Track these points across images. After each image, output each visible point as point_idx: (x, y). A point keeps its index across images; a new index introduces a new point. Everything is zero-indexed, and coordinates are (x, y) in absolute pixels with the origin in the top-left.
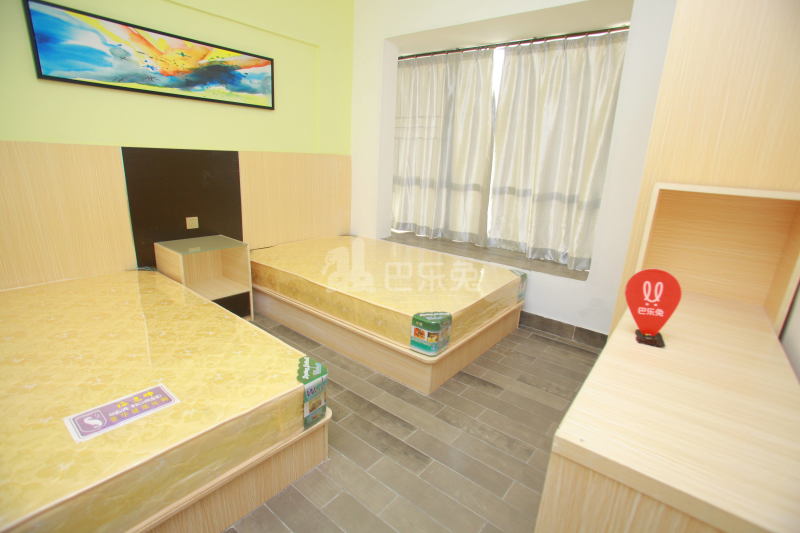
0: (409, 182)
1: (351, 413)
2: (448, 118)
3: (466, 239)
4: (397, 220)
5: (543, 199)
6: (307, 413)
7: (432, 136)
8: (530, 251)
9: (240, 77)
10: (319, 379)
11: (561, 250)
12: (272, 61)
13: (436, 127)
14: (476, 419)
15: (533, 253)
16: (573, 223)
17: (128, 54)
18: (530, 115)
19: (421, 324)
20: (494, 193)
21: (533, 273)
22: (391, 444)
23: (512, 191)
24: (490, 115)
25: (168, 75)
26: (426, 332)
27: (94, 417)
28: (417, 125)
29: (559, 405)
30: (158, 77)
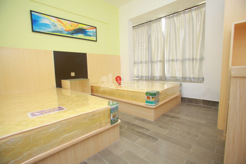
0: (138, 63)
1: (126, 127)
2: (149, 41)
3: (158, 78)
4: (135, 75)
5: (183, 61)
6: (112, 118)
7: (145, 47)
9: (87, 32)
10: (116, 105)
11: (192, 76)
12: (96, 28)
13: (146, 45)
14: (173, 127)
15: (182, 79)
16: (195, 67)
17: (56, 25)
18: (175, 35)
19: (149, 94)
20: (166, 61)
21: (184, 83)
22: (143, 135)
23: (172, 60)
24: (162, 38)
25: (67, 31)
26: (151, 97)
27: (37, 113)
28: (140, 45)
29: (203, 122)
30: (64, 31)
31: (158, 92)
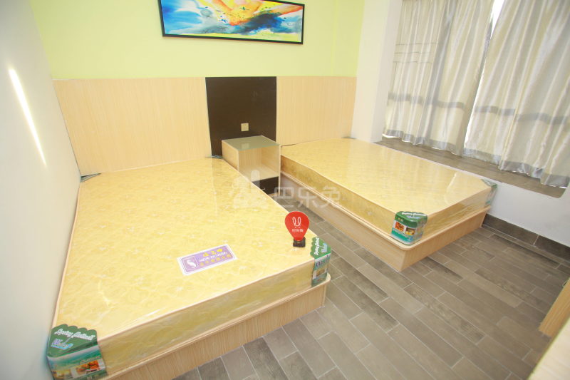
0: (400, 99)
1: (342, 275)
2: (443, 44)
3: (443, 148)
4: (387, 128)
5: (526, 119)
6: (314, 277)
7: (426, 60)
8: (503, 164)
9: (281, 21)
10: (325, 256)
11: (536, 165)
12: (303, 6)
13: (430, 52)
14: (436, 298)
15: (505, 166)
19: (402, 220)
20: (476, 111)
21: (504, 184)
23: (495, 110)
24: (484, 40)
26: (405, 227)
27: (191, 260)
28: (413, 51)
29: (513, 302)
30: (228, 27)
31: (426, 218)
